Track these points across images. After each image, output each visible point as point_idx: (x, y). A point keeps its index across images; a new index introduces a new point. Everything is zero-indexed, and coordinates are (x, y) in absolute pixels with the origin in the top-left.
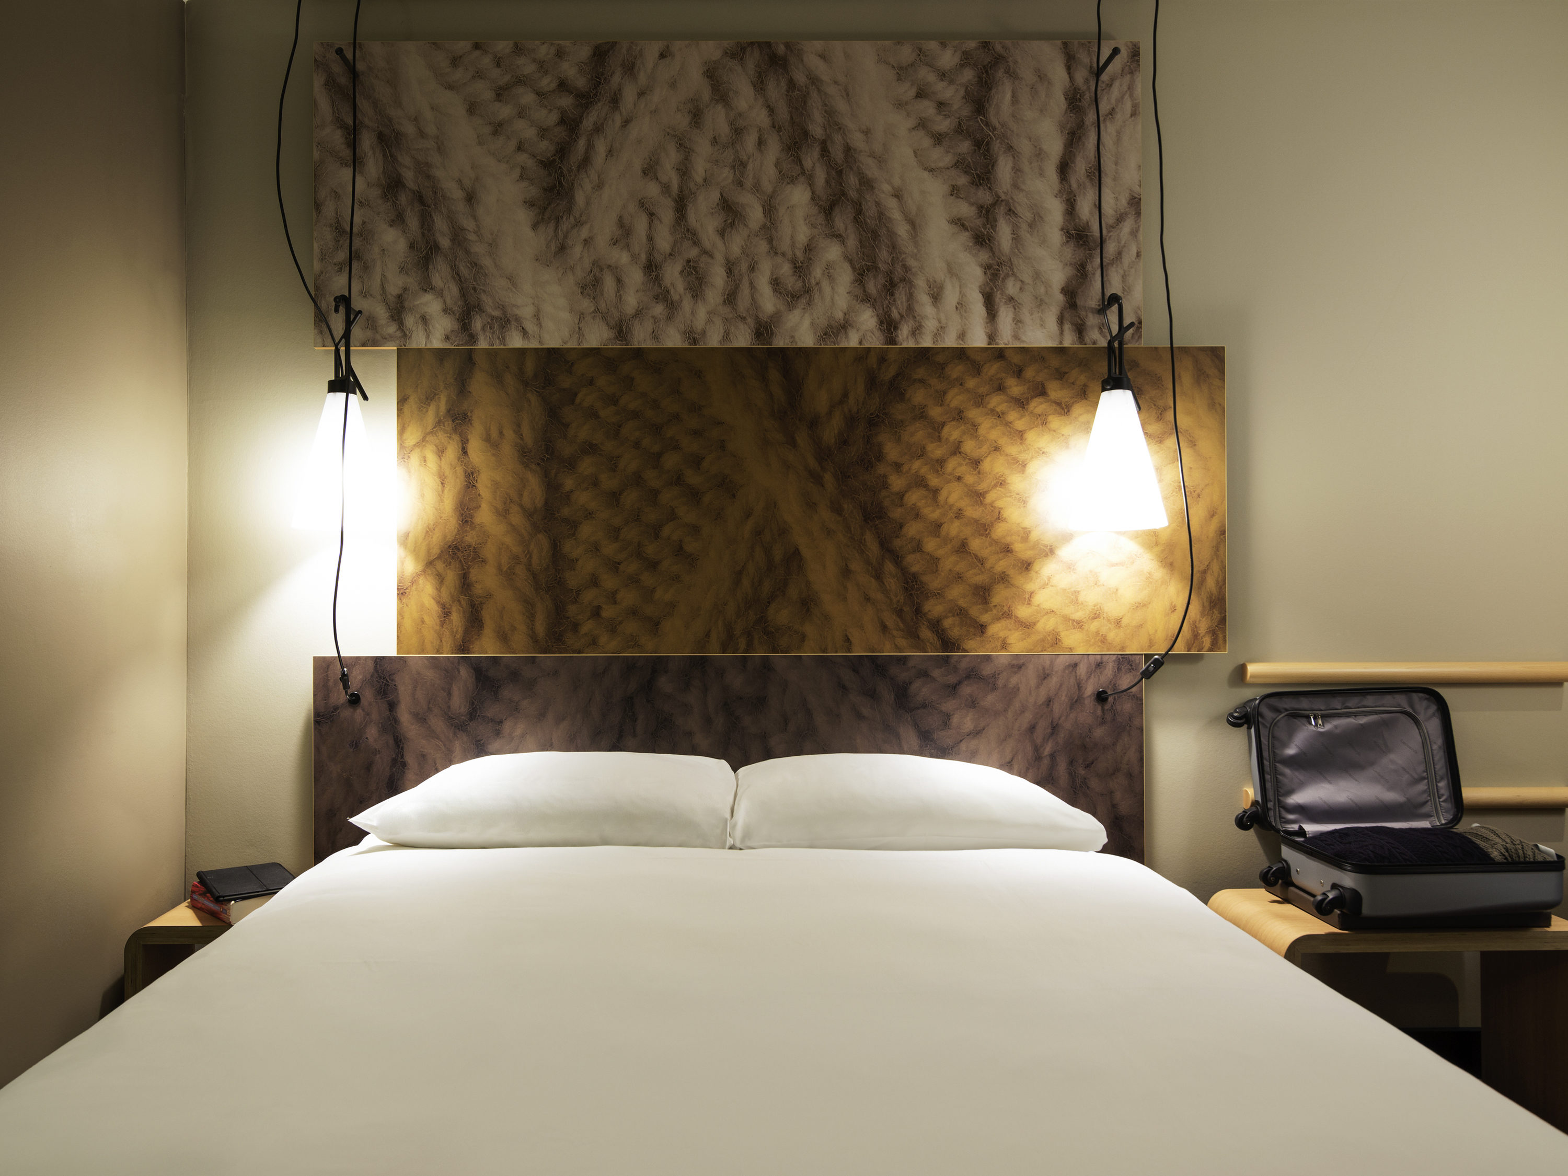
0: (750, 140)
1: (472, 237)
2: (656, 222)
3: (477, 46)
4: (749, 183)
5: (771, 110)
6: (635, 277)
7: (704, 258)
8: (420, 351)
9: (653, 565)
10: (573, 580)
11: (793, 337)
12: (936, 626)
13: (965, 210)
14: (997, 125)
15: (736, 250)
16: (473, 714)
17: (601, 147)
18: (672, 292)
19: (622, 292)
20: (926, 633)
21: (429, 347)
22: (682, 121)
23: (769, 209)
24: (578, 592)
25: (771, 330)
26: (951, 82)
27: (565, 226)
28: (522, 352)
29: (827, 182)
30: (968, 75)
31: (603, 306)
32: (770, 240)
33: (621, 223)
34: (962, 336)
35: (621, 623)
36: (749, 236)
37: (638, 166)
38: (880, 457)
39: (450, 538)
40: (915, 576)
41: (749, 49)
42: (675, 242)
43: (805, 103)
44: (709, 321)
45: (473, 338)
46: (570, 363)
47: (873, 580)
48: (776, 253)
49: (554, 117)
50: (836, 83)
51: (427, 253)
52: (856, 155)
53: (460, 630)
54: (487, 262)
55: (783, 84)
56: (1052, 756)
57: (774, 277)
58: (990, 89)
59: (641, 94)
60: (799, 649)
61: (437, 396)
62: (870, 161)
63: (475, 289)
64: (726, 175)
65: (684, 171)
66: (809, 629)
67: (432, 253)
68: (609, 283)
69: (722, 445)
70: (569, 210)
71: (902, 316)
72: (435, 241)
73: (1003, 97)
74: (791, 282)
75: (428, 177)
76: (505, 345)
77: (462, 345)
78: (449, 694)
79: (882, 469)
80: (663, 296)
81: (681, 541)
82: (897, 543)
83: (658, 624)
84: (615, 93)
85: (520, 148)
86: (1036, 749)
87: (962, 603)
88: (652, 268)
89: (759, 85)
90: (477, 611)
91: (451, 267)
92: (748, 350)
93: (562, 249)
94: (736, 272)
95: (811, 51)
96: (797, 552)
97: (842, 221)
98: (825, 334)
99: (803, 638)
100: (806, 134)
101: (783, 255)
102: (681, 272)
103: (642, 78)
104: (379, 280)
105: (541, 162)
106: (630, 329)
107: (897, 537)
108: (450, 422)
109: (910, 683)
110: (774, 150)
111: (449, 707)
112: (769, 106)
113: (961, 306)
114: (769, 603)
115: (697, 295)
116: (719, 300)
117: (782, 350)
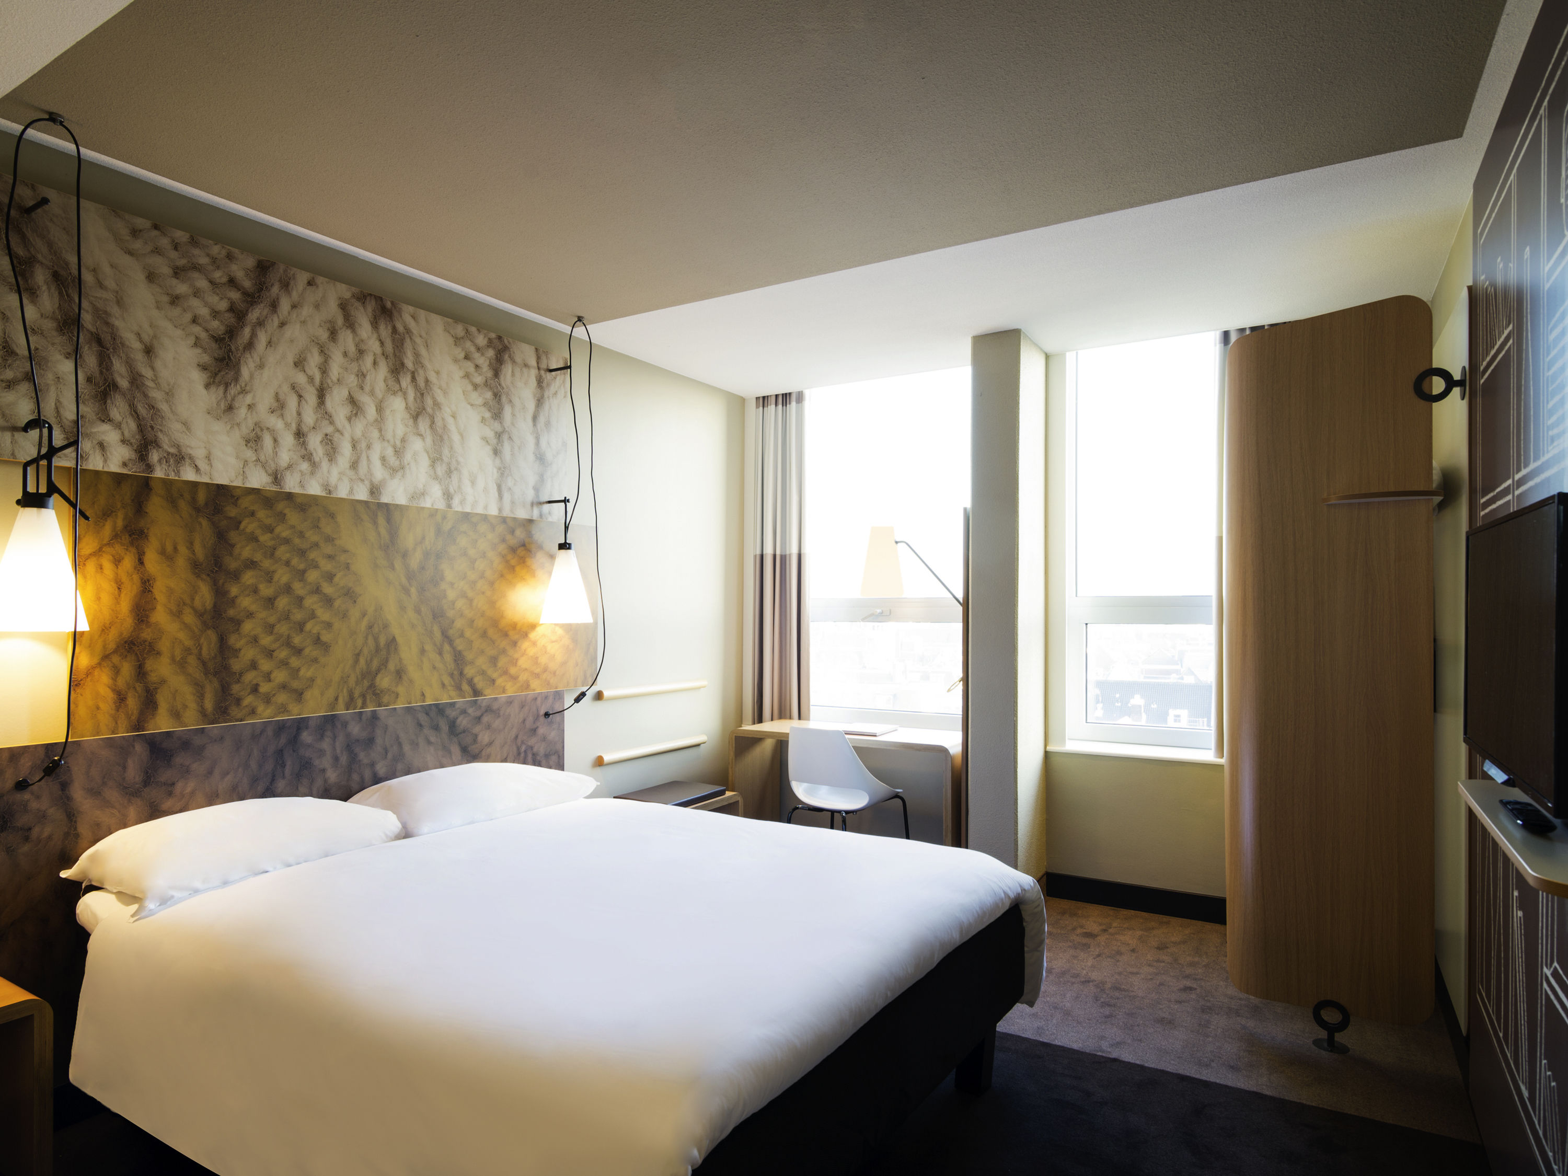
0: (368, 360)
1: (150, 384)
2: (303, 402)
3: (156, 227)
4: (367, 388)
5: (382, 344)
6: (288, 440)
7: (337, 435)
8: (97, 473)
9: (298, 651)
10: (236, 665)
11: (393, 497)
12: (471, 682)
13: (490, 434)
14: (505, 386)
15: (358, 432)
16: (147, 782)
17: (262, 338)
18: (314, 454)
19: (277, 450)
20: (465, 687)
21: (106, 469)
22: (324, 335)
23: (380, 409)
24: (241, 674)
25: (380, 491)
26: (483, 354)
27: (233, 390)
28: (195, 485)
29: (415, 399)
30: (491, 353)
31: (262, 458)
32: (380, 430)
33: (277, 397)
34: (486, 507)
35: (274, 695)
36: (367, 425)
37: (290, 359)
38: (442, 578)
39: (126, 634)
40: (460, 652)
41: (368, 298)
42: (317, 419)
43: (403, 344)
44: (340, 479)
45: (149, 468)
46: (236, 498)
47: (437, 656)
48: (384, 440)
49: (223, 305)
50: (421, 336)
51: (105, 389)
52: (431, 386)
53: (136, 712)
54: (164, 407)
55: (390, 328)
56: (525, 751)
57: (383, 455)
58: (502, 364)
59: (294, 306)
60: (395, 703)
61: (114, 514)
62: (439, 391)
63: (152, 427)
64: (352, 380)
65: (324, 370)
66: (401, 690)
67: (110, 391)
68: (267, 441)
69: (347, 567)
70: (236, 379)
71: (455, 492)
72: (113, 380)
73: (507, 370)
74: (392, 460)
75: (107, 324)
76: (179, 477)
77: (139, 472)
78: (124, 768)
79: (443, 586)
80: (308, 457)
81: (319, 633)
82: (451, 632)
83: (301, 694)
84: (274, 300)
85: (195, 320)
86: (518, 749)
87: (484, 667)
88: (299, 434)
89: (375, 325)
90: (152, 695)
91: (130, 406)
92: (366, 503)
93: (230, 408)
94: (358, 448)
95: (407, 310)
96: (394, 639)
97: (423, 425)
98: (412, 498)
99: (397, 695)
100: (403, 364)
101: (388, 441)
102: (321, 442)
103: (295, 294)
104: (53, 404)
105: (213, 337)
106: (283, 477)
107: (451, 628)
108: (127, 536)
109: (457, 718)
110: (383, 370)
111: (124, 779)
112: (380, 340)
113: (485, 490)
114: (376, 674)
115: (332, 460)
116: (347, 465)
117: (387, 505)
